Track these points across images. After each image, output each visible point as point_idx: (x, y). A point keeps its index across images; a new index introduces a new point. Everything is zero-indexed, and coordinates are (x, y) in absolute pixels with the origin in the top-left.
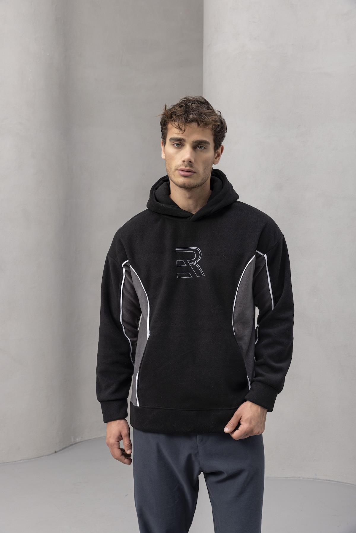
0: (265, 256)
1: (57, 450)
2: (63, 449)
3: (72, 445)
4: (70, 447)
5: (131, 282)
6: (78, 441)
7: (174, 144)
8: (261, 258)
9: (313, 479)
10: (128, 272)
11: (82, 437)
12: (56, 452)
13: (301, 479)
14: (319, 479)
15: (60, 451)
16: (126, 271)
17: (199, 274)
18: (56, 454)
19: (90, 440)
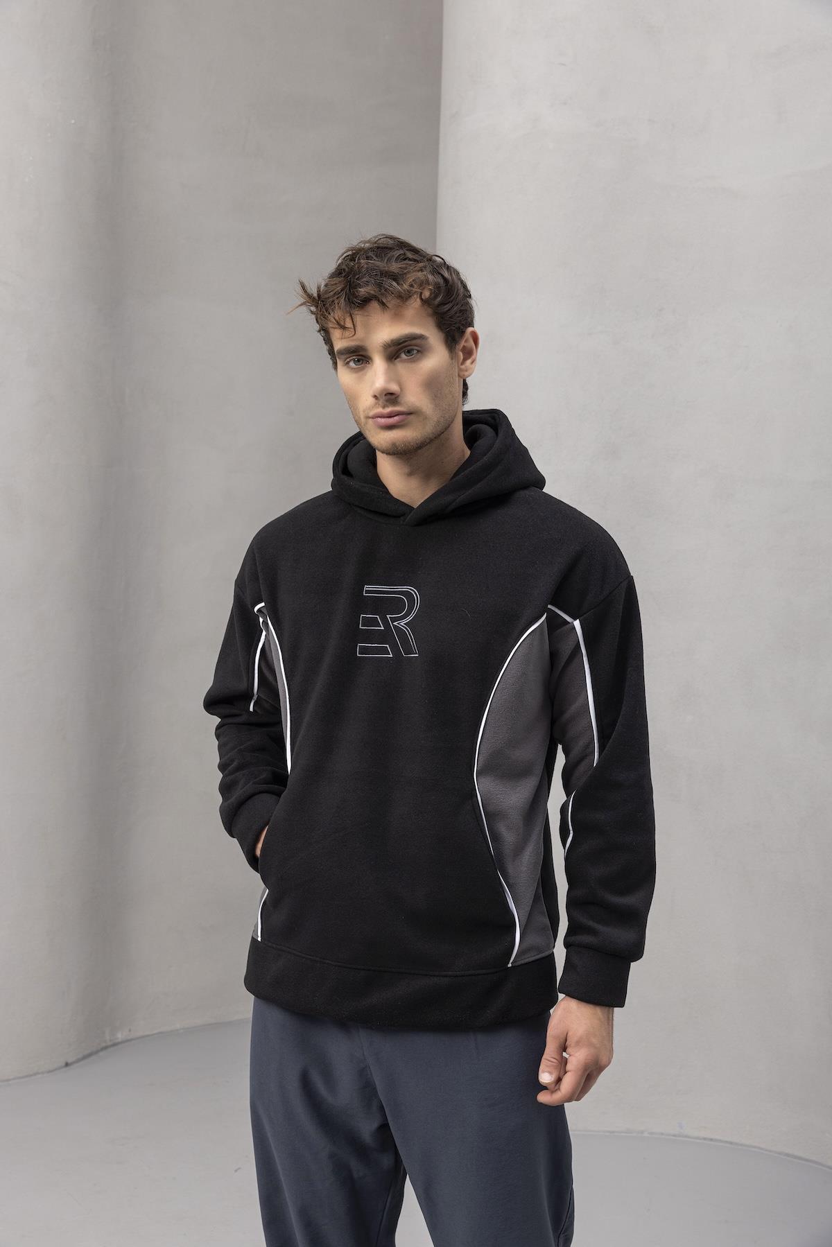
0: (577, 624)
1: (70, 1061)
2: (85, 1057)
3: (106, 1048)
4: (101, 1054)
6: (120, 1040)
7: (349, 362)
8: (566, 629)
9: (674, 1136)
11: (130, 1031)
12: (67, 1065)
13: (646, 1134)
14: (686, 1136)
15: (78, 1061)
17: (409, 650)
18: (67, 1068)
19: (148, 1036)
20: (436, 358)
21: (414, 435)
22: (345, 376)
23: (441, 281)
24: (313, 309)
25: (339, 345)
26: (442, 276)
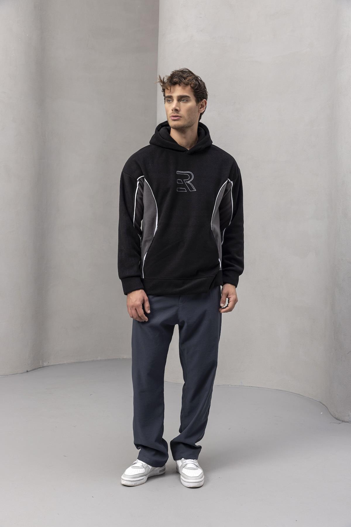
0: (232, 182)
1: (28, 370)
2: (33, 370)
3: (40, 368)
5: (142, 192)
6: (45, 366)
7: (168, 100)
8: (229, 183)
9: (239, 386)
10: (142, 186)
11: (48, 363)
12: (27, 371)
14: (243, 386)
15: (31, 371)
16: (139, 183)
17: (192, 189)
18: (28, 373)
19: (55, 365)
20: (192, 103)
21: (182, 123)
22: (167, 104)
23: (198, 83)
24: (162, 84)
25: (167, 95)
26: (199, 82)
